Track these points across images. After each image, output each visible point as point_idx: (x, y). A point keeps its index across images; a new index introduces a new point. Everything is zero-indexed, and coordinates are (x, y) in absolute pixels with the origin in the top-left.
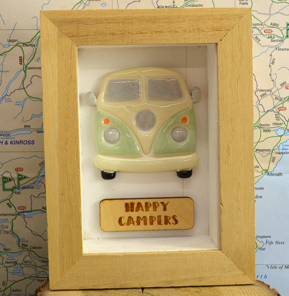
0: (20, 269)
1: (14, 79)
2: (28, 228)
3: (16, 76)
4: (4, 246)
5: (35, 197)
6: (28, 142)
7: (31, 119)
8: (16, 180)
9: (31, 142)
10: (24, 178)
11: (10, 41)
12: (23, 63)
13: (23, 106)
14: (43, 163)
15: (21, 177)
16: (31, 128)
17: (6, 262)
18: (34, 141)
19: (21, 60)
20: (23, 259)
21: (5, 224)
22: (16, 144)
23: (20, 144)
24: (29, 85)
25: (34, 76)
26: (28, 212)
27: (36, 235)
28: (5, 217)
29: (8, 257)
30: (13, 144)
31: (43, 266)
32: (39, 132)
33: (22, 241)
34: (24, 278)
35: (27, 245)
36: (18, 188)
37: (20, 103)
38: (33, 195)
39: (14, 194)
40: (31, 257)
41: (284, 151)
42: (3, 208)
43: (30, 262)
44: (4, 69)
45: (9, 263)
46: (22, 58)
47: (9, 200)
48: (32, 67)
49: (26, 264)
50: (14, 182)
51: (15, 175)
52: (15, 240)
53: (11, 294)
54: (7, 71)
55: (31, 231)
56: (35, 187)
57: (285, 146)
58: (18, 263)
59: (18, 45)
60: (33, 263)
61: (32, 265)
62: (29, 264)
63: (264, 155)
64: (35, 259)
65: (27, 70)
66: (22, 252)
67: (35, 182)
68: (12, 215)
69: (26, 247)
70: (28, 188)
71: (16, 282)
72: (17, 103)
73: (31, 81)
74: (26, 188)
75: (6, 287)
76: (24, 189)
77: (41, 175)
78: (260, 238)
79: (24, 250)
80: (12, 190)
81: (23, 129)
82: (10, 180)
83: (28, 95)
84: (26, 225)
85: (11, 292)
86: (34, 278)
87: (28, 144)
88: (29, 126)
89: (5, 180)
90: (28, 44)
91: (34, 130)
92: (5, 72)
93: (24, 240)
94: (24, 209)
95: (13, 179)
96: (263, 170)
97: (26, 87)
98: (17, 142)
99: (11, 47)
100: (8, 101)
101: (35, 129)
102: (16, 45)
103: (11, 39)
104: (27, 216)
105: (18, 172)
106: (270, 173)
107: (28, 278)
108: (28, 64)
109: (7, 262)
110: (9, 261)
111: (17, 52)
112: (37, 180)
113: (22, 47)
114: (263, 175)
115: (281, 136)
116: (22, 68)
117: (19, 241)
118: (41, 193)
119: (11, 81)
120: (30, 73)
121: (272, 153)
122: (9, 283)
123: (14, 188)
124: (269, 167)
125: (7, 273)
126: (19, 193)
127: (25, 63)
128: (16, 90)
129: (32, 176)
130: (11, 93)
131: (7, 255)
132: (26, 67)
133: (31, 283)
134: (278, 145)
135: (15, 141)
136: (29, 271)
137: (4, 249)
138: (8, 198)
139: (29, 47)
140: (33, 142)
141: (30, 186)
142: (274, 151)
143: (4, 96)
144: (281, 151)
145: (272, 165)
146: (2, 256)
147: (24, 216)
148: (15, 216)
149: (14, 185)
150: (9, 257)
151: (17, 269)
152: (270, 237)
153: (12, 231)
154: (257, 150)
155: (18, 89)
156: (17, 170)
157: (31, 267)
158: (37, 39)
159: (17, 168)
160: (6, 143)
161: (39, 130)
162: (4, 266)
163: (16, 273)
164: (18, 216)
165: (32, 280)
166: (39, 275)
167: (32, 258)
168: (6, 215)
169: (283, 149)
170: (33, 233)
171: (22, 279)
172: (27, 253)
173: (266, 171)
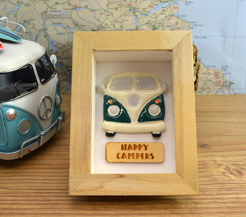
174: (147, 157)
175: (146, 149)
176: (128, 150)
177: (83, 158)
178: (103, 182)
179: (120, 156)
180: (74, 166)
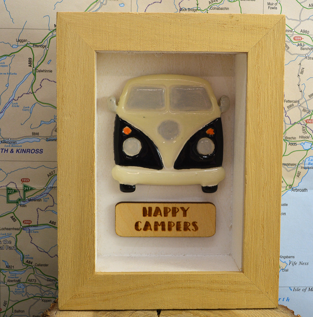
0: (24, 288)
1: (22, 82)
2: (33, 243)
3: (25, 79)
4: (6, 262)
5: (42, 211)
6: (36, 151)
7: (40, 126)
8: (22, 192)
9: (39, 151)
10: (31, 189)
11: (19, 41)
12: (32, 66)
13: (31, 112)
14: (51, 174)
15: (27, 188)
16: (39, 135)
17: (8, 281)
18: (43, 150)
19: (30, 62)
20: (27, 277)
21: (8, 239)
22: (22, 153)
23: (27, 153)
24: (39, 89)
25: (44, 79)
26: (34, 226)
27: (42, 251)
28: (9, 232)
29: (10, 274)
30: (19, 153)
31: (48, 285)
32: (49, 140)
33: (26, 258)
34: (28, 298)
35: (32, 262)
36: (24, 200)
37: (28, 109)
38: (40, 208)
39: (19, 207)
40: (35, 276)
41: (310, 166)
42: (7, 222)
43: (34, 281)
44: (12, 71)
45: (11, 281)
46: (32, 60)
47: (13, 213)
48: (42, 69)
49: (30, 282)
50: (20, 193)
51: (20, 186)
52: (19, 256)
53: (13, 315)
54: (15, 74)
55: (37, 247)
56: (42, 199)
57: (312, 160)
58: (21, 281)
59: (28, 45)
60: (37, 282)
61: (36, 284)
62: (34, 283)
63: (289, 169)
64: (41, 277)
65: (36, 73)
66: (26, 269)
67: (42, 194)
68: (16, 229)
69: (30, 264)
70: (35, 200)
71: (19, 302)
72: (25, 109)
73: (41, 85)
74: (33, 200)
75: (8, 308)
76: (31, 202)
77: (49, 187)
78: (283, 259)
79: (28, 268)
80: (17, 202)
81: (30, 136)
82: (15, 191)
83: (37, 100)
84: (32, 240)
85: (13, 313)
86: (38, 298)
87: (36, 153)
88: (38, 134)
89: (10, 191)
90: (39, 45)
91: (42, 138)
92: (12, 74)
93: (28, 257)
94: (29, 223)
95: (19, 191)
96: (287, 185)
97: (35, 92)
98: (24, 151)
99: (19, 48)
100: (15, 106)
101: (44, 137)
102: (26, 46)
103: (20, 39)
104: (32, 231)
105: (24, 183)
106: (294, 189)
107: (32, 298)
108: (37, 67)
109: (10, 280)
110: (11, 279)
111: (27, 53)
112: (45, 192)
113: (32, 48)
114: (287, 190)
115: (308, 150)
116: (32, 71)
117: (23, 258)
118: (49, 206)
119: (19, 85)
120: (40, 76)
121: (297, 168)
122: (11, 304)
123: (19, 200)
124: (293, 182)
125: (9, 292)
126: (24, 206)
127: (35, 66)
128: (24, 94)
129: (38, 188)
130: (19, 97)
131: (9, 273)
132: (36, 69)
133: (35, 303)
134: (304, 159)
135: (21, 149)
136: (33, 290)
137: (7, 267)
138: (13, 211)
139: (40, 48)
140: (41, 151)
141: (37, 199)
142: (299, 166)
143: (10, 100)
144: (306, 166)
145: (297, 180)
146: (4, 274)
147: (29, 230)
148: (20, 231)
149: (20, 196)
150: (12, 274)
151: (20, 288)
152: (294, 257)
153: (16, 246)
155: (26, 94)
156: (23, 180)
157: (36, 286)
158: (48, 40)
159: (23, 179)
160: (12, 151)
161: (48, 138)
162: (6, 284)
163: (19, 292)
164: (23, 231)
165: (36, 300)
166: (44, 294)
167: (37, 277)
168: (10, 229)
169: (309, 164)
170: (38, 249)
171: (25, 299)
172: (31, 271)
173: (291, 186)
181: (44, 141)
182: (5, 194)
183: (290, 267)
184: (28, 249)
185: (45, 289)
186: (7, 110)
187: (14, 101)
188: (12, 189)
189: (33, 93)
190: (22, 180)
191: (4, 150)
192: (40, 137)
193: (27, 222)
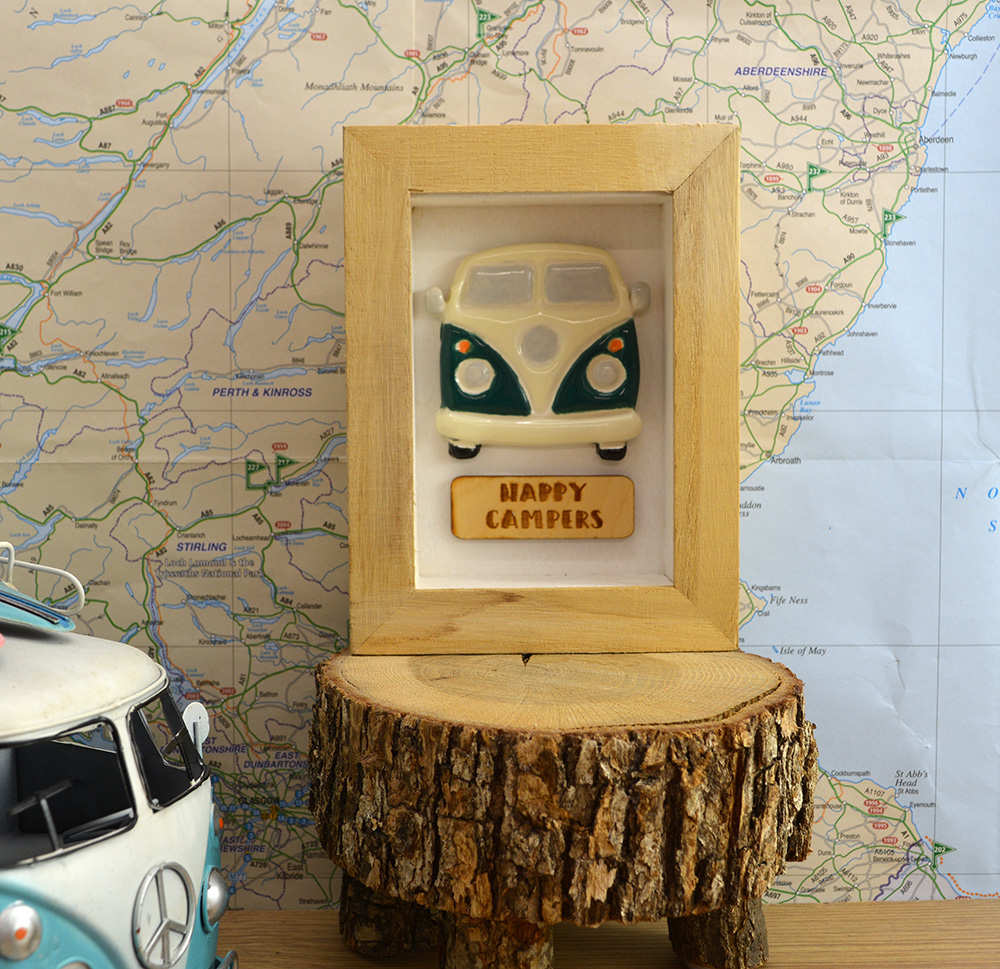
0: (277, 650)
1: (274, 266)
2: (293, 565)
3: (280, 260)
4: (244, 601)
5: (311, 503)
6: (300, 391)
7: (306, 346)
8: (273, 468)
9: (305, 392)
10: (289, 463)
11: (268, 192)
12: (292, 237)
13: (290, 321)
14: (327, 434)
15: (283, 461)
16: (305, 363)
17: (248, 636)
18: (311, 390)
19: (289, 229)
20: (282, 630)
21: (249, 557)
22: (274, 395)
23: (283, 395)
24: (304, 278)
25: (313, 261)
26: (296, 532)
27: (310, 580)
28: (249, 543)
29: (252, 624)
30: (268, 395)
31: (321, 645)
32: (323, 372)
33: (281, 593)
34: (283, 669)
35: (292, 601)
36: (277, 484)
37: (284, 315)
38: (306, 498)
39: (268, 496)
40: (298, 626)
41: (804, 414)
42: (246, 525)
43: (296, 637)
44: (256, 248)
45: (253, 637)
46: (292, 227)
47: (257, 508)
48: (310, 243)
49: (288, 639)
50: (269, 471)
51: (271, 458)
52: (268, 590)
53: (257, 701)
54: (262, 252)
55: (301, 571)
56: (311, 482)
57: (806, 404)
58: (272, 638)
59: (284, 200)
60: (302, 639)
61: (299, 642)
62: (295, 640)
63: (764, 421)
64: (308, 630)
65: (300, 250)
66: (280, 614)
67: (311, 472)
68: (262, 538)
69: (288, 605)
70: (297, 484)
71: (268, 676)
72: (280, 315)
73: (309, 271)
74: (294, 484)
75: (247, 688)
76: (290, 487)
77: (323, 459)
78: (758, 591)
79: (284, 611)
80: (265, 488)
81: (289, 365)
82: (261, 467)
83: (301, 299)
84: (291, 559)
85: (257, 698)
86: (303, 669)
87: (299, 395)
88: (302, 360)
89: (252, 467)
90: (304, 199)
91: (310, 368)
92: (257, 252)
93: (285, 590)
94: (287, 527)
95: (268, 466)
96: (763, 452)
97: (297, 283)
98: (277, 392)
99: (270, 205)
100: (262, 311)
101: (313, 366)
102: (281, 201)
103: (270, 189)
104: (292, 542)
105: (277, 451)
106: (776, 458)
107: (291, 668)
108: (302, 239)
109: (251, 635)
110: (253, 633)
111: (283, 213)
112: (316, 469)
113: (292, 204)
114: (763, 461)
115: (798, 385)
116: (291, 245)
117: (276, 593)
118: (322, 495)
119: (270, 270)
120: (306, 255)
121: (780, 418)
122: (253, 680)
123: (269, 483)
124: (774, 445)
125: (250, 658)
126: (277, 494)
127: (298, 238)
128: (278, 288)
129: (304, 460)
130: (269, 294)
131: (250, 621)
132: (299, 243)
133: (297, 679)
134: (793, 401)
135: (273, 389)
136: (294, 655)
137: (246, 609)
138: (257, 505)
139: (305, 205)
140: (309, 392)
141: (301, 480)
142: (783, 415)
143: (253, 299)
144: (797, 414)
145: (781, 443)
146: (241, 624)
147: (287, 540)
148: (269, 541)
149: (270, 476)
150: (255, 624)
151: (269, 651)
152: (779, 588)
153: (263, 570)
154: (750, 411)
155: (281, 287)
156: (275, 447)
157: (298, 646)
158: (321, 190)
159: (277, 444)
160: (256, 393)
161: (321, 368)
162: (244, 643)
163: (267, 657)
164: (275, 541)
165: (300, 673)
166: (313, 663)
167: (301, 628)
168: (251, 539)
169: (802, 410)
170: (304, 576)
171: (278, 670)
172: (290, 617)
173: (769, 453)
174: (580, 522)
175: (578, 498)
176: (522, 499)
177: (390, 545)
178: (453, 616)
179: (497, 519)
180: (363, 567)
181: (314, 373)
182: (244, 474)
183: (772, 608)
184: (284, 576)
185: (316, 652)
186: (247, 318)
187: (259, 302)
188: (255, 463)
189: (294, 286)
190: (273, 447)
191: (241, 392)
192: (306, 366)
193: (283, 525)
